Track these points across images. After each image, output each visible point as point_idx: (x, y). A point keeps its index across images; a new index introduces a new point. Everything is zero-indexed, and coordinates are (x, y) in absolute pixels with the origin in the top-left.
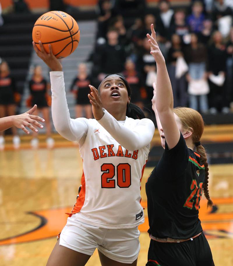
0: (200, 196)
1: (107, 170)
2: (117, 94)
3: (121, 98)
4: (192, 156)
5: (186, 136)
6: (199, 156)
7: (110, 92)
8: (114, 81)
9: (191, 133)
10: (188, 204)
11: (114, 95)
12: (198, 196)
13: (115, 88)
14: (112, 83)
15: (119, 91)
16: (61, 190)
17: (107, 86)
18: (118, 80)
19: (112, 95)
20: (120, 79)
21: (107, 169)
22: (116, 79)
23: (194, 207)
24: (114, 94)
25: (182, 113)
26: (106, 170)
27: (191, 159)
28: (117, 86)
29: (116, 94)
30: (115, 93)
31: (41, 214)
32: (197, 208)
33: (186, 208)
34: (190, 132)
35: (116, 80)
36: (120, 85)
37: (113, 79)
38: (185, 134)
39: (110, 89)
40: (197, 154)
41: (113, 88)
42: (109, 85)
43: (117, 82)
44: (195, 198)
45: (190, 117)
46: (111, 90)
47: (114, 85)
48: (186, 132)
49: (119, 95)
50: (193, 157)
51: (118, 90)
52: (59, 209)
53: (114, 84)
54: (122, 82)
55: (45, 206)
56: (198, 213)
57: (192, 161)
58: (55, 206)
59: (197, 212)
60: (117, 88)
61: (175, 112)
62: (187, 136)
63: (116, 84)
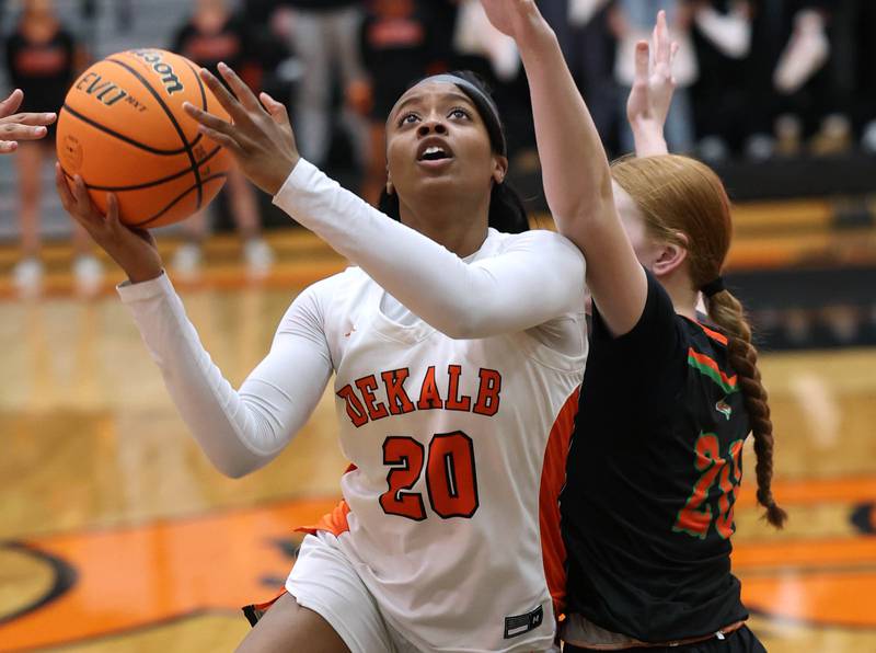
0: (734, 485)
1: (402, 458)
2: (441, 150)
3: (455, 164)
4: (699, 345)
5: (663, 266)
6: (723, 340)
7: (417, 144)
8: (433, 100)
9: (681, 254)
10: (692, 522)
11: (428, 154)
12: (726, 487)
13: (432, 129)
14: (426, 111)
15: (449, 140)
16: (131, 456)
17: (406, 121)
18: (451, 98)
19: (421, 156)
20: (458, 92)
21: (399, 453)
22: (441, 92)
23: (712, 530)
24: (429, 151)
25: (642, 180)
26: (398, 459)
27: (696, 359)
28: (442, 121)
29: (436, 150)
30: (432, 147)
31: (57, 548)
32: (723, 532)
33: (684, 536)
34: (677, 248)
35: (438, 96)
36: (453, 116)
37: (429, 95)
38: (659, 261)
39: (413, 133)
40: (715, 335)
41: (424, 131)
42: (413, 117)
43: (446, 104)
44: (715, 497)
45: (677, 193)
46: (419, 138)
47: (432, 118)
48: (661, 253)
49: (447, 153)
50: (702, 349)
51: (447, 135)
52: (123, 529)
53: (433, 112)
54: (466, 106)
55: (70, 519)
56: (730, 549)
57: (699, 366)
58: (109, 519)
59: (725, 546)
60: (440, 129)
61: (615, 179)
62: (669, 265)
63: (440, 110)
